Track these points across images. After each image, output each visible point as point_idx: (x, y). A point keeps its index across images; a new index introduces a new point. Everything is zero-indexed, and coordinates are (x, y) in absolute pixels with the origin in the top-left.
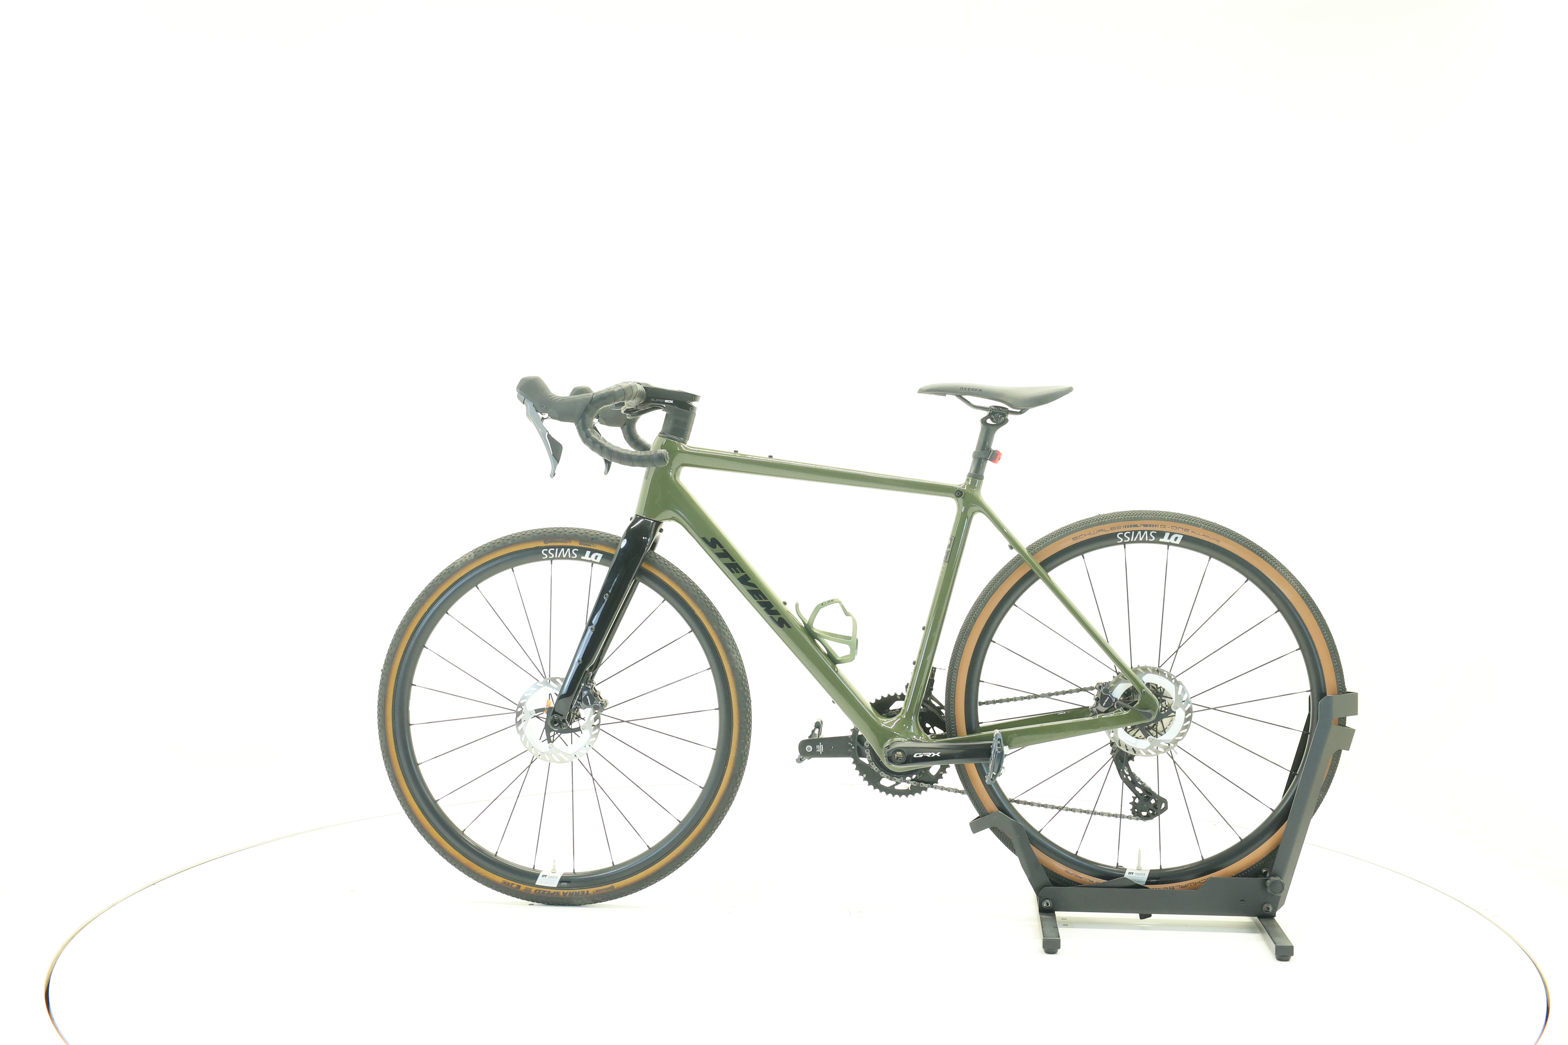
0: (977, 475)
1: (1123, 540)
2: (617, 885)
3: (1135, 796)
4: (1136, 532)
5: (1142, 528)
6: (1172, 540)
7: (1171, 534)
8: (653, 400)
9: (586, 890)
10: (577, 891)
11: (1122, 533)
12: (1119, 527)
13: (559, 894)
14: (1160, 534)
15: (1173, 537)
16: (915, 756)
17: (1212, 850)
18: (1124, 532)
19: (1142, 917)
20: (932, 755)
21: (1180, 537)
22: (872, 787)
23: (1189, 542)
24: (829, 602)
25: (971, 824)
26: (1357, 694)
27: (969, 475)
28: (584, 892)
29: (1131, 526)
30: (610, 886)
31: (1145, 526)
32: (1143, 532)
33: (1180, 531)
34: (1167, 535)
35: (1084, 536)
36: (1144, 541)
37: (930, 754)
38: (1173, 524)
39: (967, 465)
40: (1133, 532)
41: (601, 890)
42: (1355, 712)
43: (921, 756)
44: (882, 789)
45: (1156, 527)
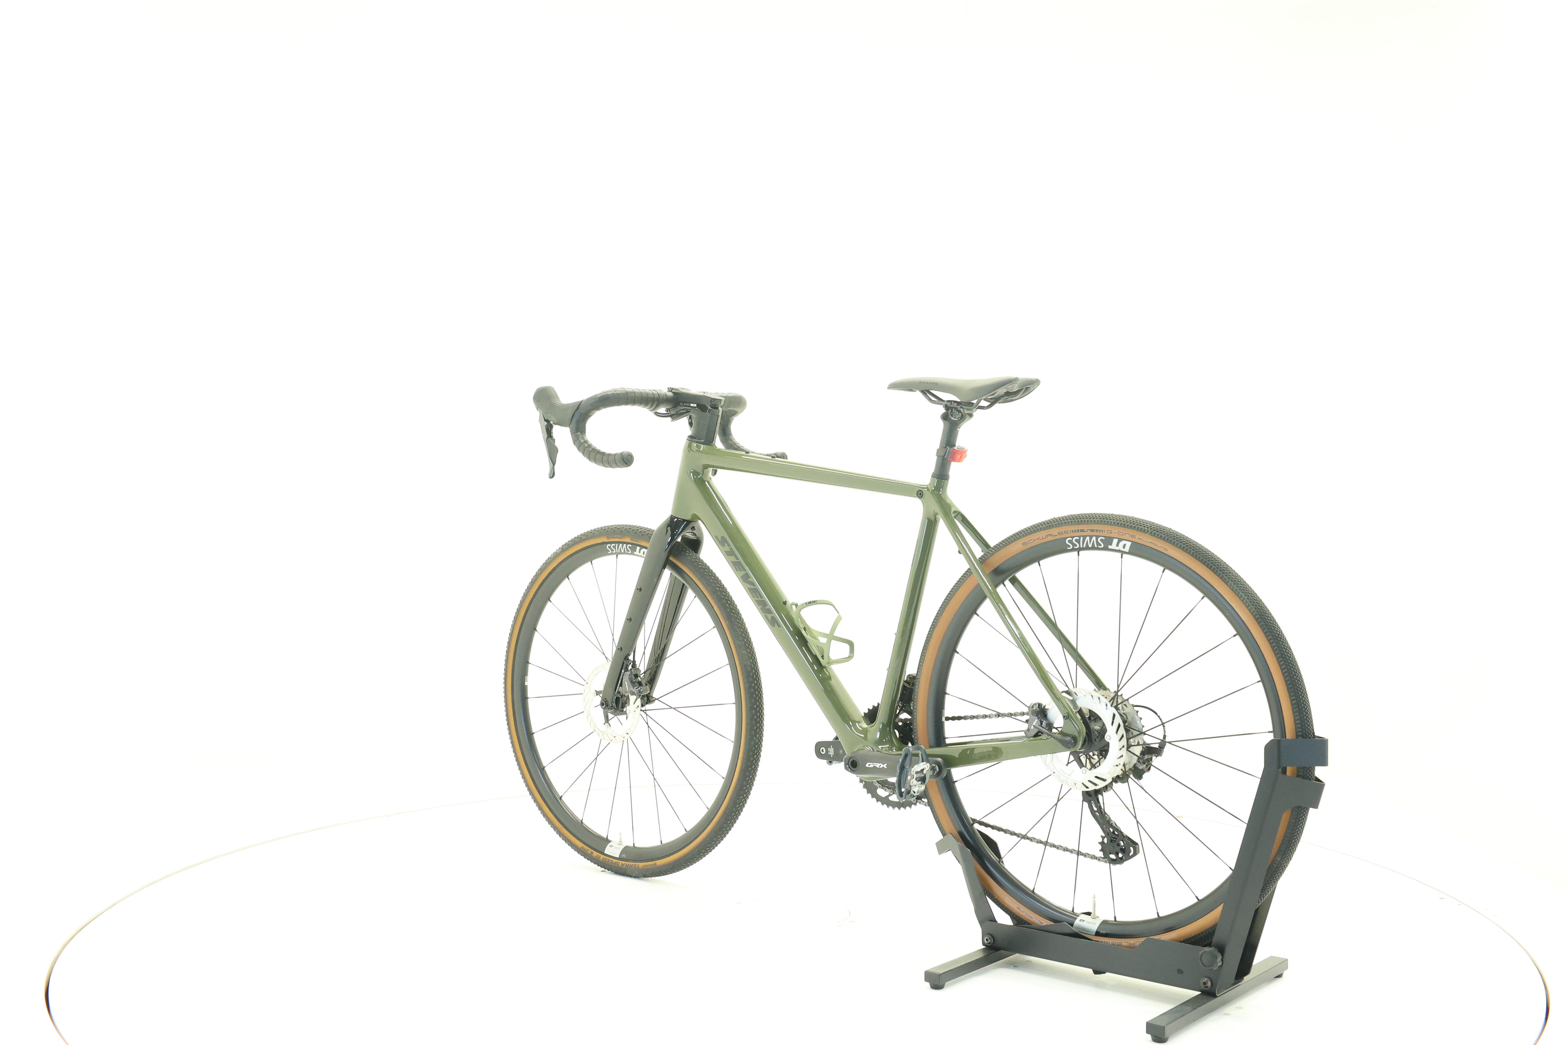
0: (941, 475)
1: (1073, 547)
2: (660, 862)
3: (1104, 835)
4: (1084, 537)
5: (1089, 533)
6: (1120, 547)
7: (1120, 540)
8: (681, 404)
9: (637, 864)
10: (631, 863)
11: (1071, 539)
12: (1066, 532)
13: (618, 865)
14: (1108, 541)
15: (1122, 543)
16: (867, 765)
17: (1167, 909)
18: (1073, 537)
19: (1096, 972)
20: (880, 766)
21: (1128, 544)
22: (870, 795)
23: (1138, 550)
24: (810, 603)
25: (937, 844)
26: (1327, 740)
27: (934, 476)
28: (636, 865)
29: (1078, 531)
30: (653, 862)
31: (1092, 531)
32: (1091, 537)
33: (1127, 537)
34: (1115, 541)
35: (1033, 541)
36: (1093, 548)
37: (879, 765)
38: (1122, 530)
39: (931, 464)
40: (1082, 538)
41: (647, 865)
42: (1324, 762)
43: (872, 766)
44: (879, 799)
45: (1102, 532)
